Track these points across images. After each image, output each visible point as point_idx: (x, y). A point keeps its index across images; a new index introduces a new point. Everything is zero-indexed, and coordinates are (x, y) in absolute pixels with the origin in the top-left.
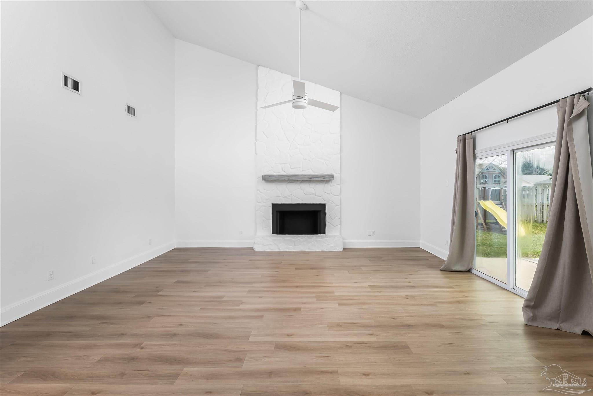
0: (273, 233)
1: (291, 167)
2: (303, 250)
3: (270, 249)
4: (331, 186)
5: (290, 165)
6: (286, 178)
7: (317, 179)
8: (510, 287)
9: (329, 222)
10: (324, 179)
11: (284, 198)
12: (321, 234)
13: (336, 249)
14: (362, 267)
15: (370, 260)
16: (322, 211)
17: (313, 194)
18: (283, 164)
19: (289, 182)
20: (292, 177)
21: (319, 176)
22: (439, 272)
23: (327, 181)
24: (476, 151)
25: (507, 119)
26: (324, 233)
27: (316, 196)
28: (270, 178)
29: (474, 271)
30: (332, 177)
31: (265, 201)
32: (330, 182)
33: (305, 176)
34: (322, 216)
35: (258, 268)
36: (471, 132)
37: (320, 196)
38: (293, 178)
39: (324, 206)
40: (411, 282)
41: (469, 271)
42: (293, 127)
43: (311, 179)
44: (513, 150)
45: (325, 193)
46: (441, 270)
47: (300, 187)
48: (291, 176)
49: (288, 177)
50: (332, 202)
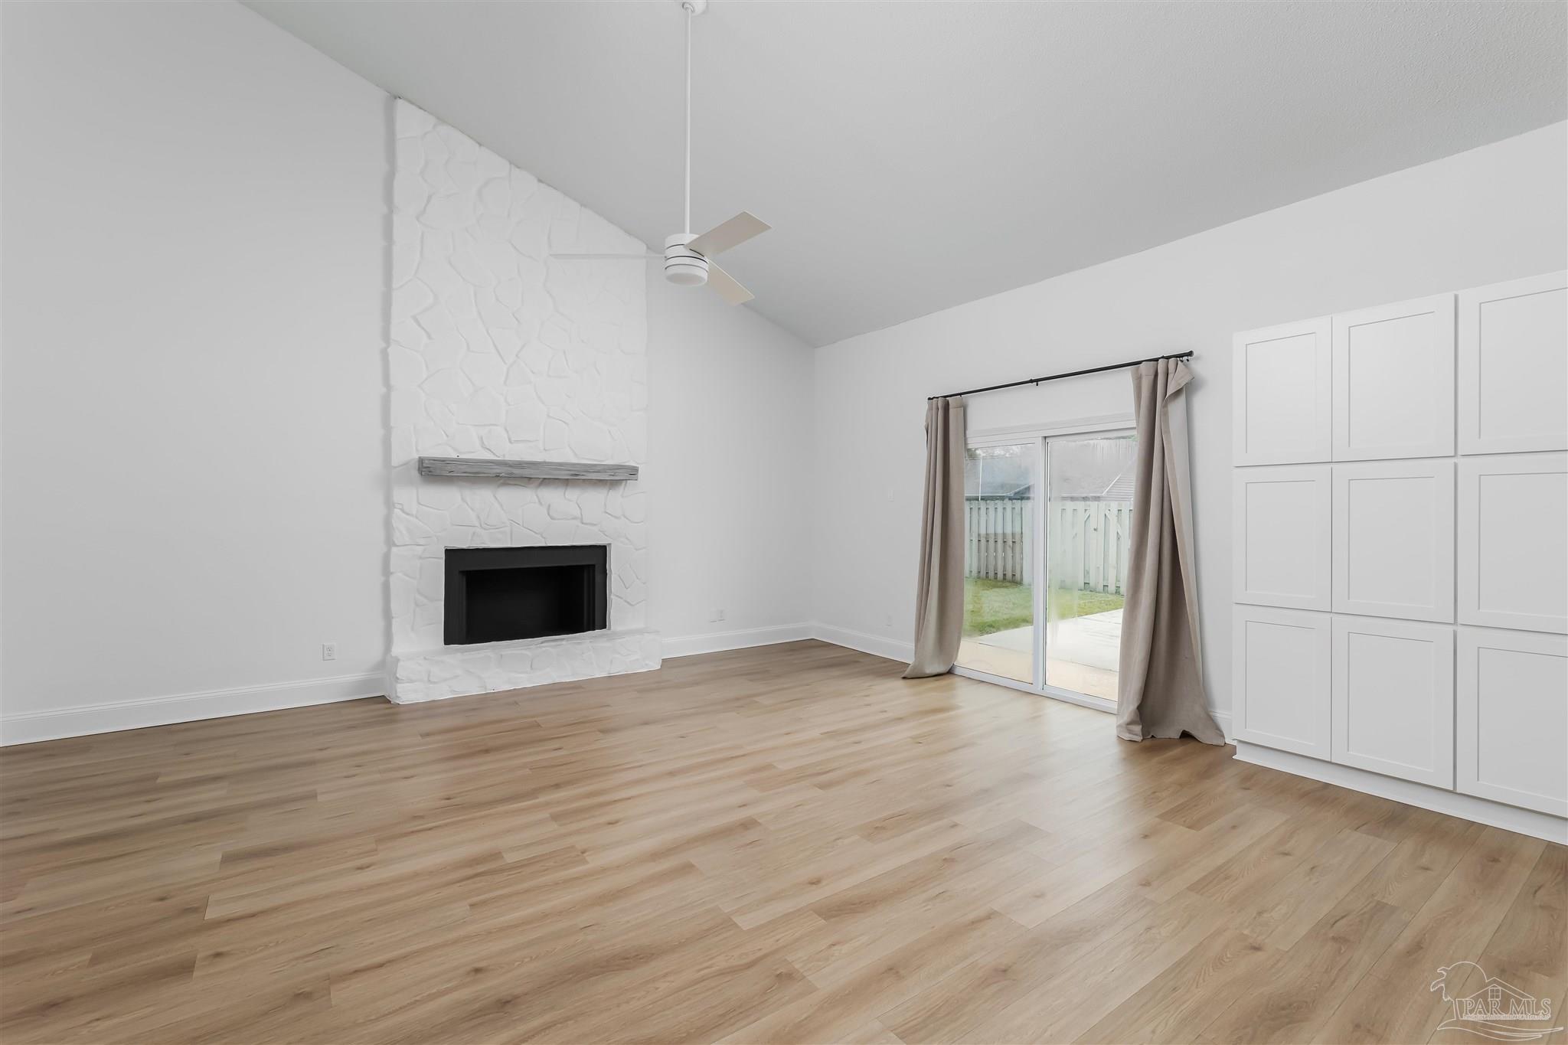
0: (449, 640)
1: (509, 439)
2: (557, 681)
3: (453, 691)
4: (623, 497)
5: (508, 432)
6: (503, 471)
7: (594, 476)
8: (1037, 689)
9: (617, 596)
10: (612, 478)
11: (485, 529)
12: (594, 630)
13: (646, 665)
14: (756, 699)
15: (751, 680)
16: (596, 567)
17: (575, 518)
18: (485, 425)
19: (505, 484)
20: (523, 468)
21: (598, 468)
22: (902, 683)
23: (613, 484)
24: (967, 432)
25: (1037, 381)
26: (604, 626)
27: (583, 523)
28: (449, 468)
29: (958, 671)
30: (633, 472)
31: (422, 541)
32: (621, 483)
33: (560, 466)
34: (598, 578)
35: (487, 751)
36: (960, 394)
37: (595, 525)
38: (526, 472)
39: (601, 551)
40: (886, 711)
41: (950, 672)
42: (517, 319)
43: (574, 477)
44: (1045, 437)
45: (609, 516)
46: (904, 678)
47: (537, 497)
48: (520, 465)
49: (510, 469)
50: (627, 538)
